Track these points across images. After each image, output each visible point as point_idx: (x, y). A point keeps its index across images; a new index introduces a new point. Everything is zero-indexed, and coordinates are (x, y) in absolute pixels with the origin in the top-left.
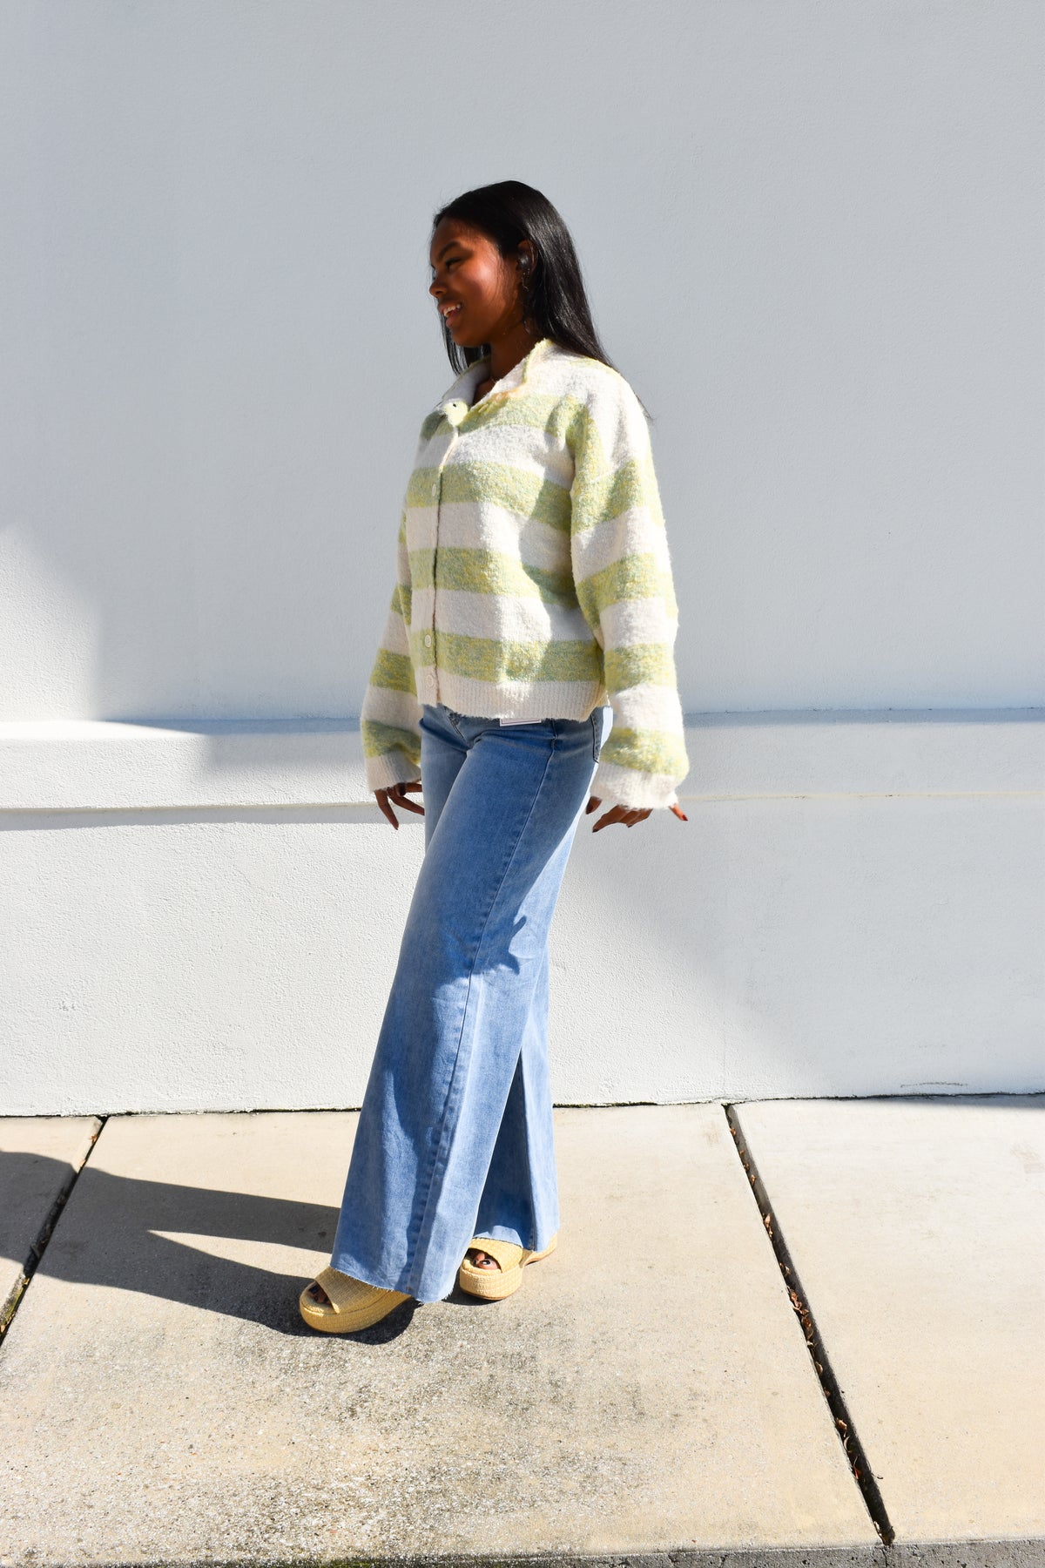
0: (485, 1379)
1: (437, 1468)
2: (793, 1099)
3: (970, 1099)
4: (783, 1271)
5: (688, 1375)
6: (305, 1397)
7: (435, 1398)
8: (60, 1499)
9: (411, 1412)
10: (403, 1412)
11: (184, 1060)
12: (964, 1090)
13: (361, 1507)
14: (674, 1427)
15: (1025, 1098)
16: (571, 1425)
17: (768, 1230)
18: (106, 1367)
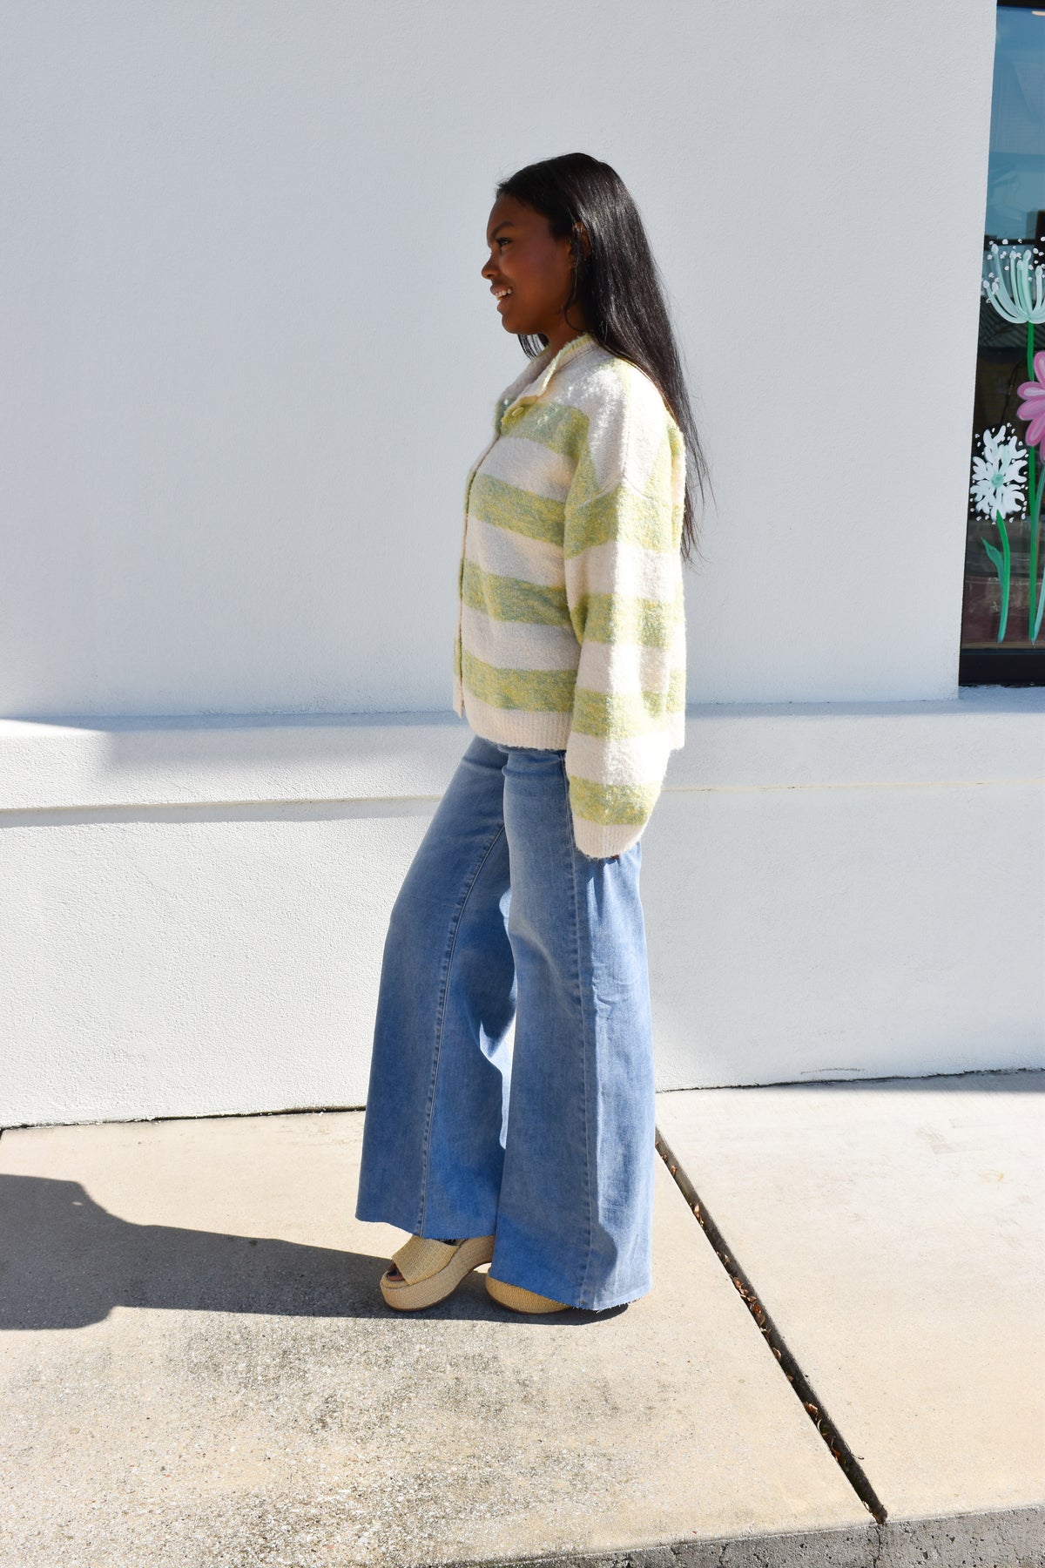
0: (452, 1383)
1: (422, 1476)
2: (697, 1089)
3: (867, 1084)
4: (722, 1259)
5: (653, 1367)
6: (271, 1410)
7: (405, 1404)
8: (36, 1533)
9: (384, 1420)
10: (376, 1421)
11: (82, 1068)
12: (861, 1075)
13: (353, 1519)
14: (650, 1420)
15: (919, 1080)
16: (548, 1424)
17: (698, 1219)
18: (56, 1391)
